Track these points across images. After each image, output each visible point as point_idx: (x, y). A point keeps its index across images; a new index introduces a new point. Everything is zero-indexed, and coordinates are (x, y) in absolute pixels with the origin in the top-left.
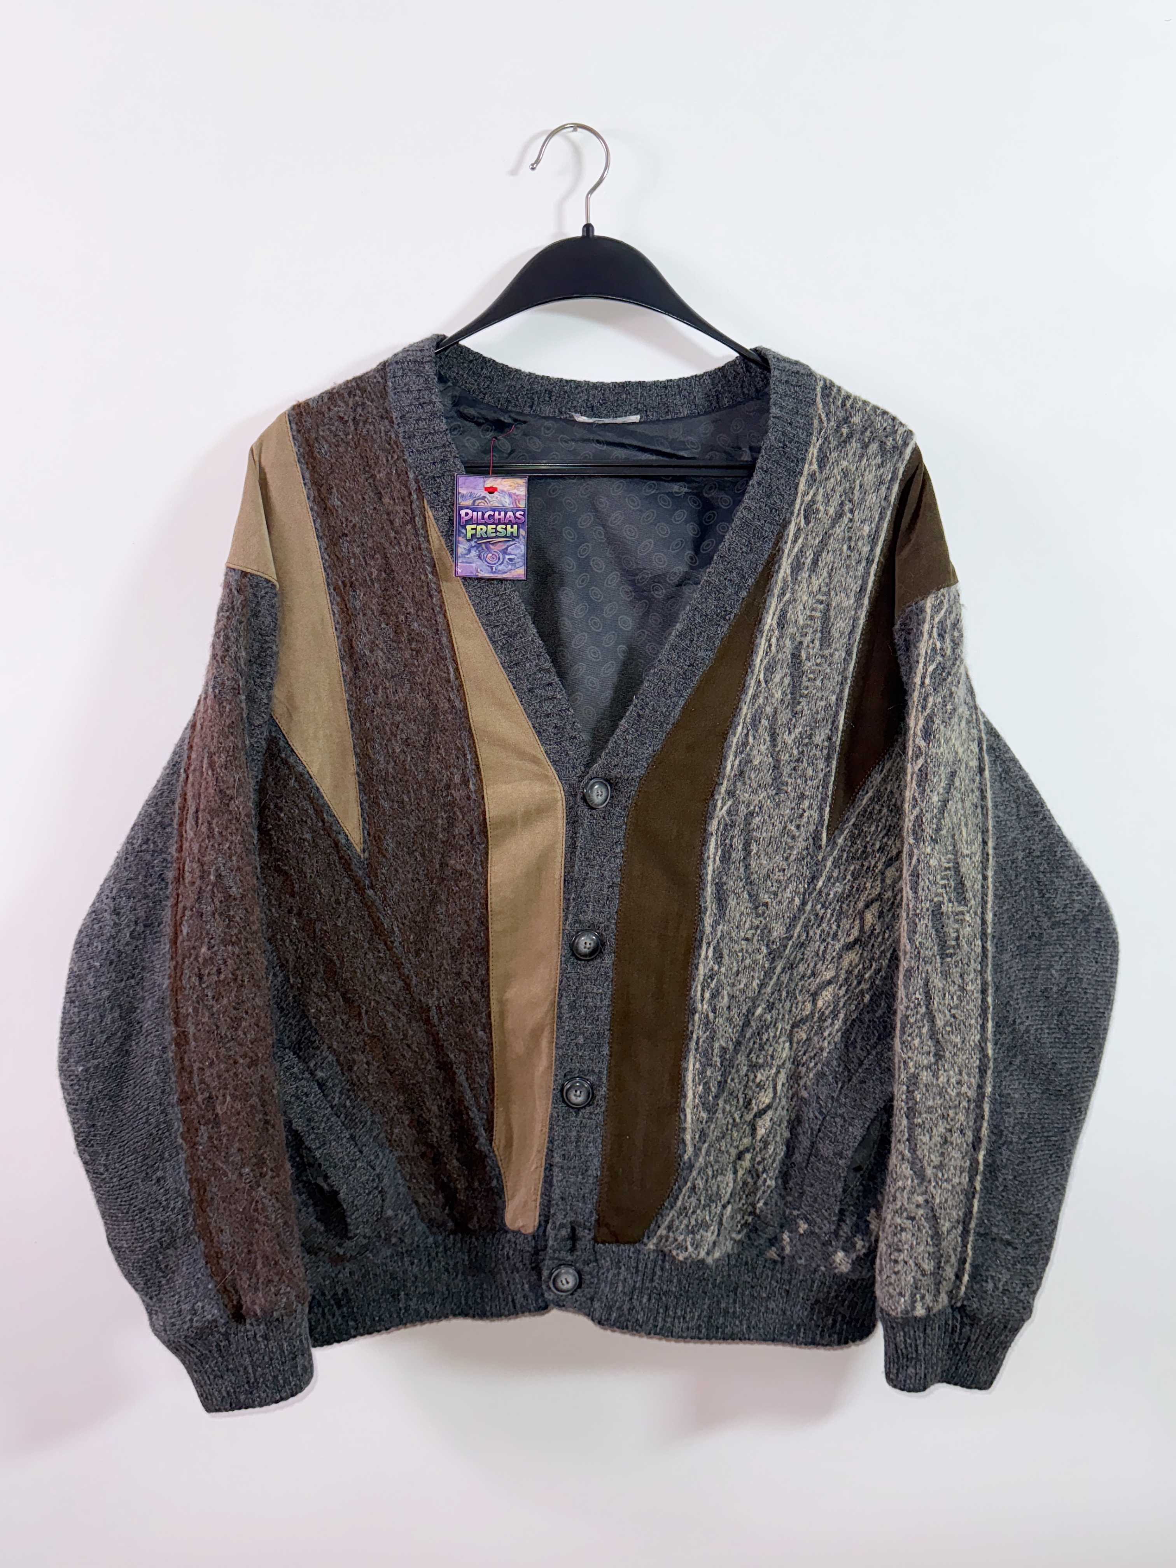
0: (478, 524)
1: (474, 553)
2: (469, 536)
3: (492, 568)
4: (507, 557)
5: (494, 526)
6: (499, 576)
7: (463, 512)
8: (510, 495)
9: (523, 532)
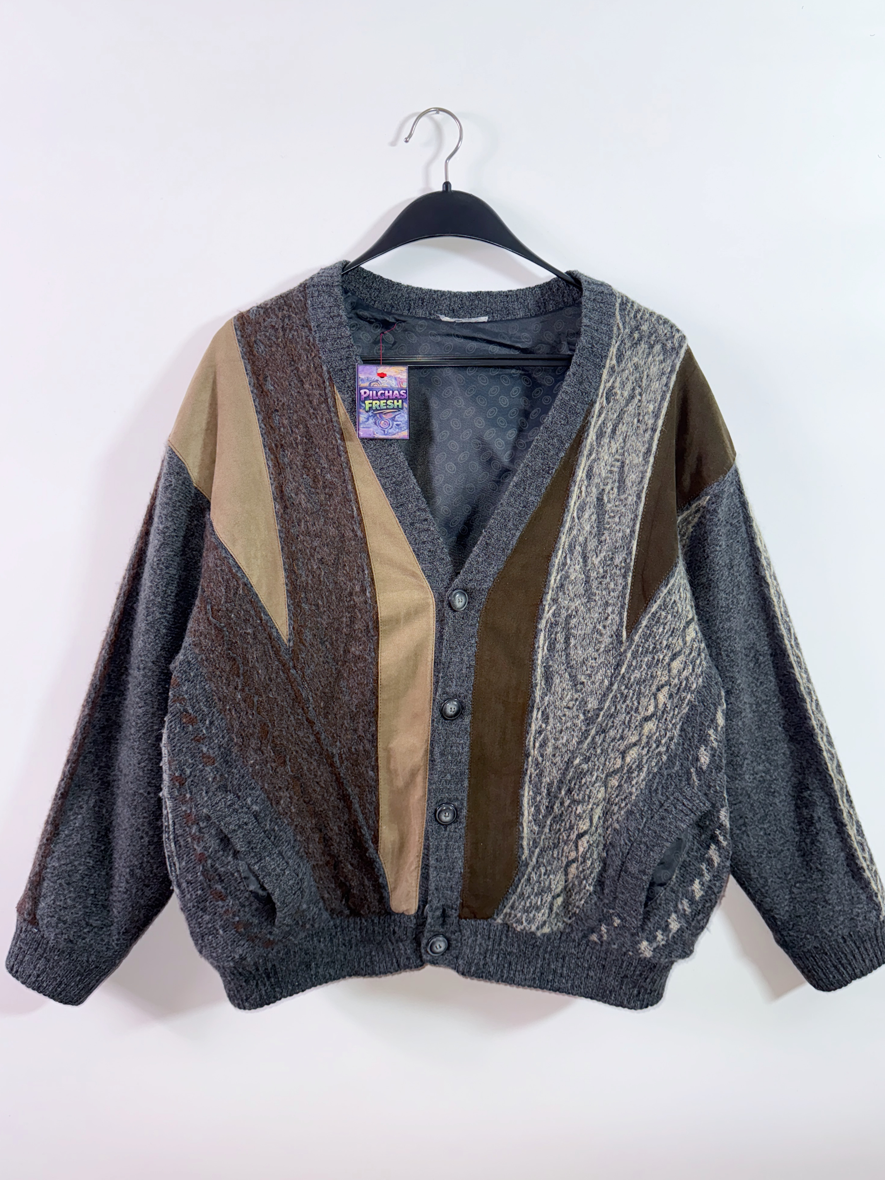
0: (373, 400)
1: (371, 421)
2: (367, 409)
3: (384, 431)
4: (395, 423)
5: (385, 401)
6: (390, 437)
7: (362, 391)
8: (396, 379)
9: (406, 405)
